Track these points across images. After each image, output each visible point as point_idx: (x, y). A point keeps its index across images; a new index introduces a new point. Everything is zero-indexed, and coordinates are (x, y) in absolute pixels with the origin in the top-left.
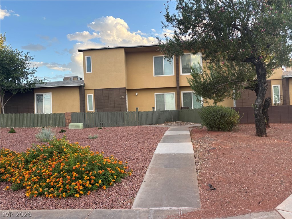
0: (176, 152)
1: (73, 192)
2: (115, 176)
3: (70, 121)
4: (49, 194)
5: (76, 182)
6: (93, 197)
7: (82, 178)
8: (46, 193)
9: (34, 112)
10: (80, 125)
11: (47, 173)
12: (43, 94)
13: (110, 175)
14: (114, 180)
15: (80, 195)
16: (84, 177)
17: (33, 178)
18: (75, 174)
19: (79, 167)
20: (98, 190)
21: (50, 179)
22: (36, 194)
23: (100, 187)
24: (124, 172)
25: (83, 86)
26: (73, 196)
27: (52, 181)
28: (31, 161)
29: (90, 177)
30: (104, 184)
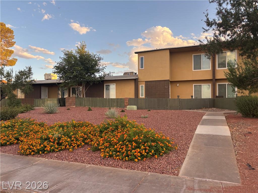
0: (214, 134)
1: (133, 157)
2: (164, 149)
3: (127, 104)
4: (116, 157)
5: (135, 150)
6: (147, 163)
7: (139, 147)
8: (114, 156)
9: (103, 97)
10: (135, 107)
11: (115, 141)
12: (110, 84)
13: (160, 147)
14: (164, 152)
15: (138, 160)
16: (141, 147)
17: (105, 144)
18: (135, 144)
19: (138, 138)
20: (152, 157)
21: (117, 146)
22: (108, 155)
23: (153, 155)
24: (171, 146)
25: (137, 79)
26: (133, 160)
27: (118, 148)
28: (104, 131)
29: (145, 147)
30: (155, 154)
